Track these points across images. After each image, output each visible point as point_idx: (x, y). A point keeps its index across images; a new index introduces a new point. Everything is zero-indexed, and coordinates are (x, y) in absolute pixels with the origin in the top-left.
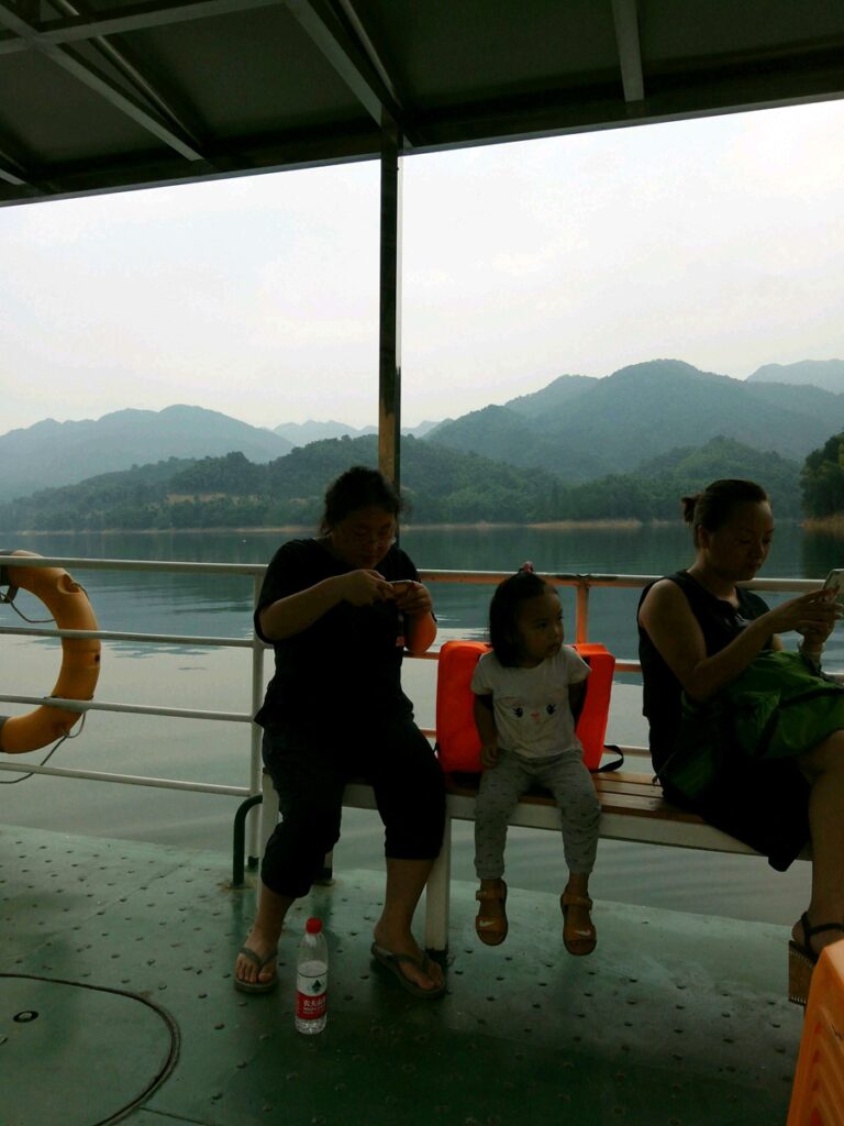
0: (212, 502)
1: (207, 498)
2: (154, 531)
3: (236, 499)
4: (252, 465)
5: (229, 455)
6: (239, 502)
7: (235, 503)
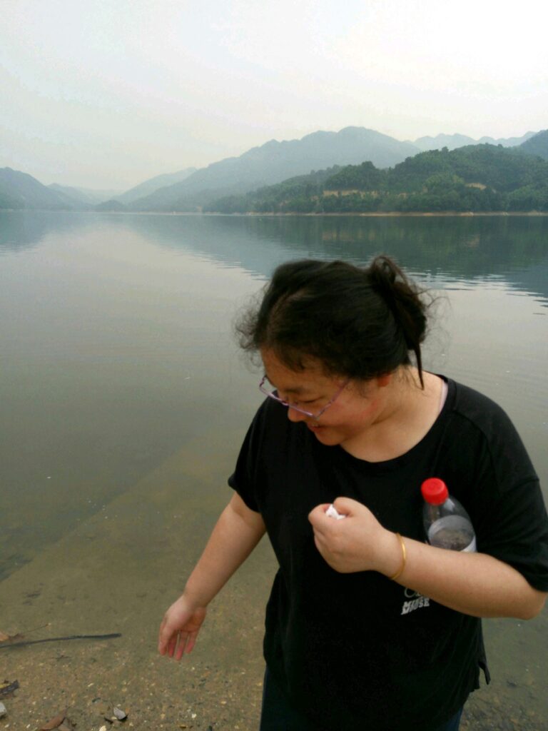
0: (348, 196)
1: (345, 193)
2: (313, 214)
3: (362, 194)
4: (378, 170)
5: (363, 163)
6: (364, 196)
7: (362, 196)
